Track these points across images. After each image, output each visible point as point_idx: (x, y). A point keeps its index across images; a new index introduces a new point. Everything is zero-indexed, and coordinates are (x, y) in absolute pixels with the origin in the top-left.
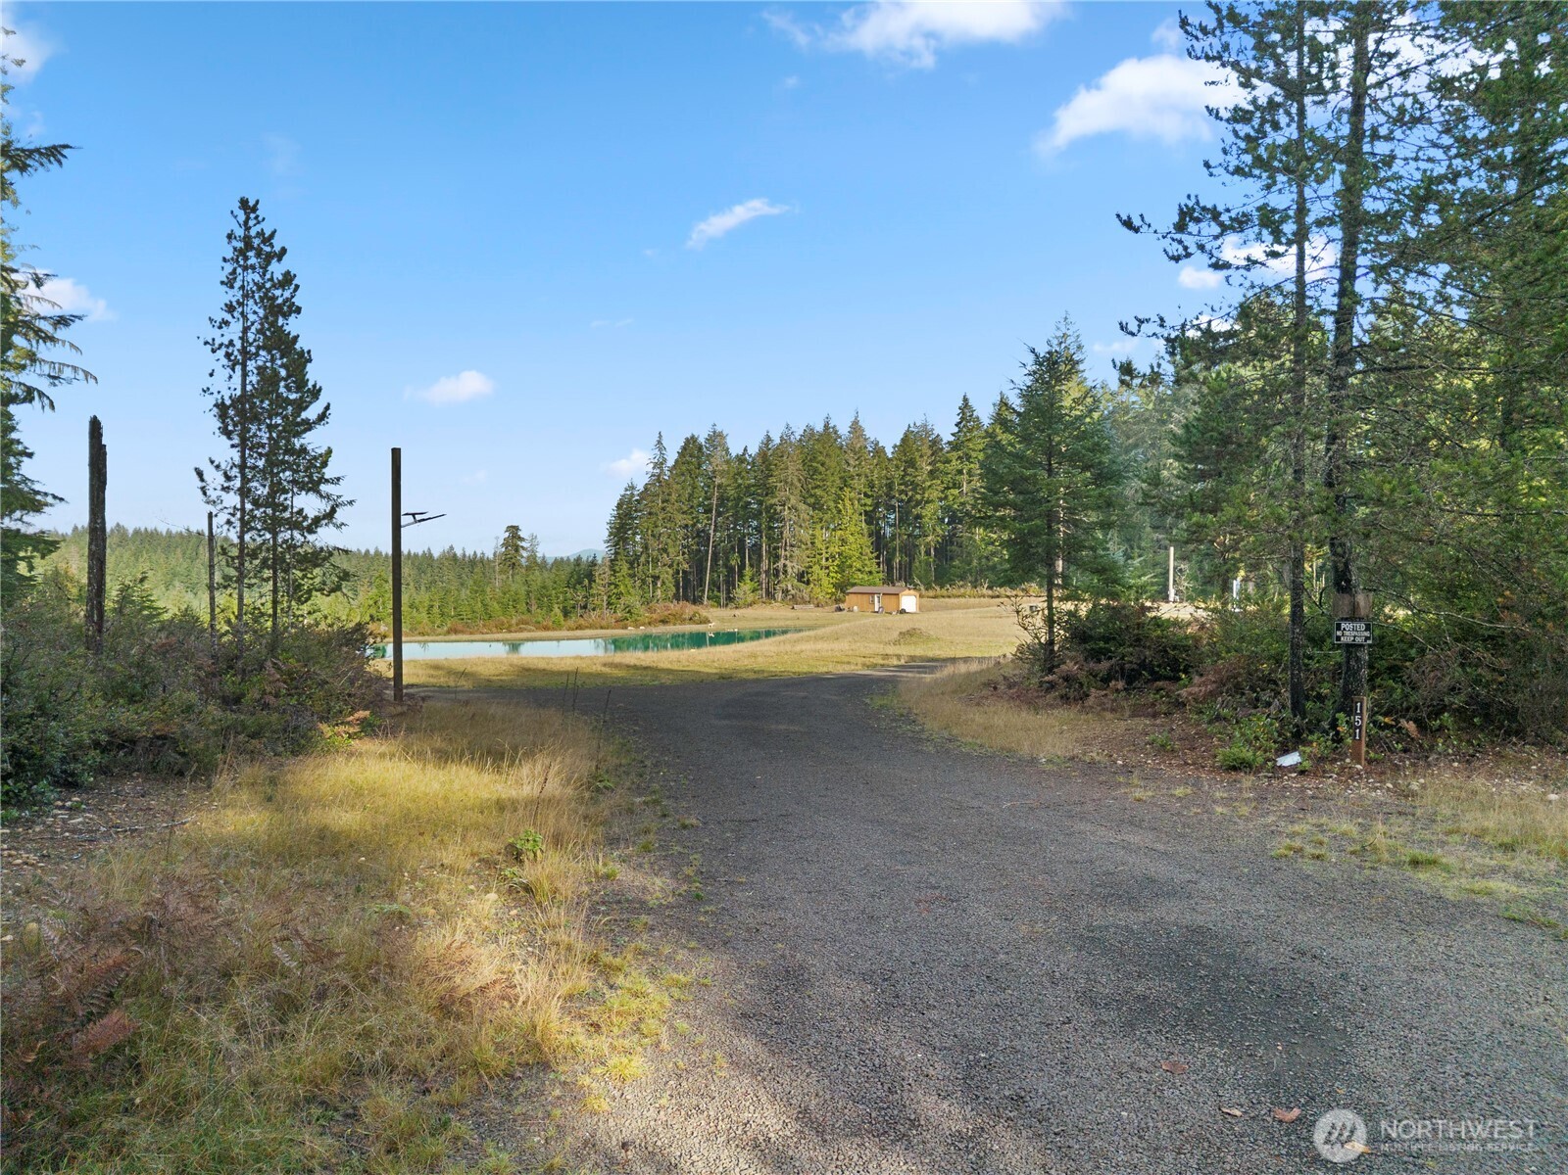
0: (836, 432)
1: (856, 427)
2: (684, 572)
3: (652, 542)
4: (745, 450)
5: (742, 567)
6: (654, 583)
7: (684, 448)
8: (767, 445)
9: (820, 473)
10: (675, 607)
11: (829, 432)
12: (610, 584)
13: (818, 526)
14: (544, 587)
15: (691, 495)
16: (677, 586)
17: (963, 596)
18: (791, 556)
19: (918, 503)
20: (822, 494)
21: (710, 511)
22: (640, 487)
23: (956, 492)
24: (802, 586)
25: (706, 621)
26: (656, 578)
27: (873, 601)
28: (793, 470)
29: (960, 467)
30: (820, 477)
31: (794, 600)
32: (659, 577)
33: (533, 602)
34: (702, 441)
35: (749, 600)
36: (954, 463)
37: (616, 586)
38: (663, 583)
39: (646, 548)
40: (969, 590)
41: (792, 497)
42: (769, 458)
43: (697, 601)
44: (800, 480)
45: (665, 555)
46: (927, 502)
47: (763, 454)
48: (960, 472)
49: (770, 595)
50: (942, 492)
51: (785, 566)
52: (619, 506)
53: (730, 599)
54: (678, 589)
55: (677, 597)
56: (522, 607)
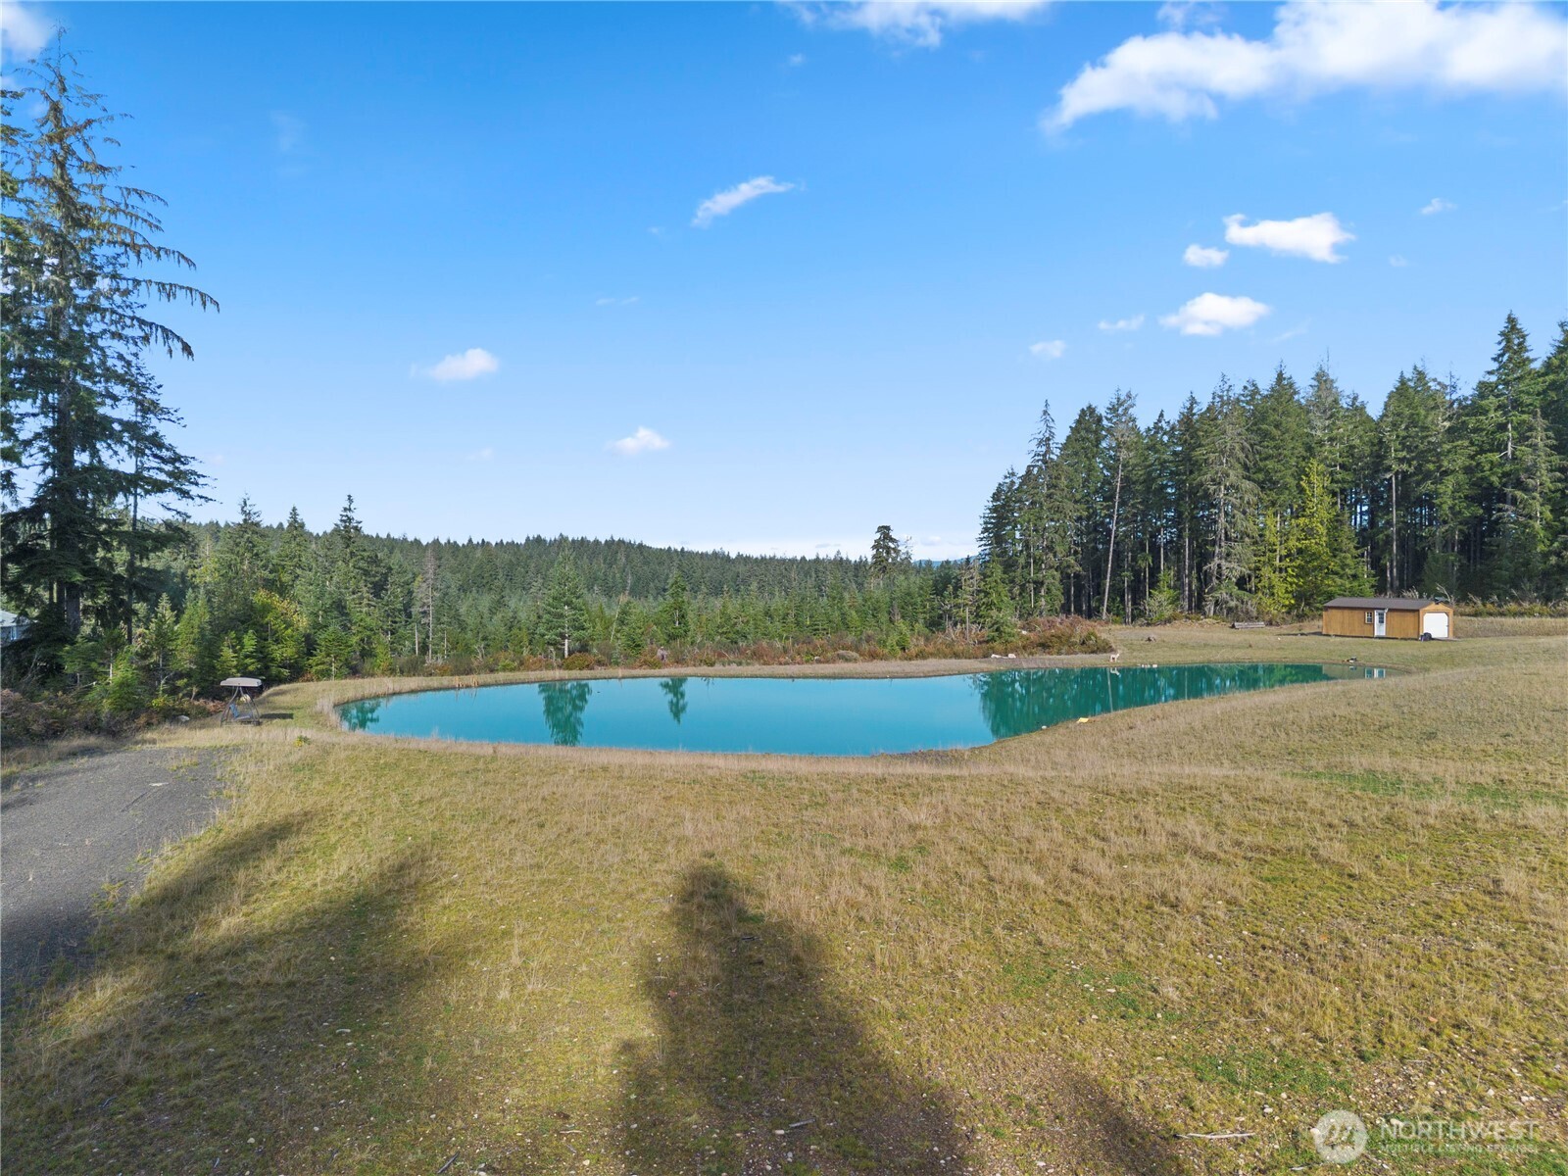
0: (1291, 385)
1: (1322, 379)
2: (1077, 576)
3: (1034, 539)
4: (1161, 415)
5: (1155, 570)
6: (1037, 591)
7: (1078, 422)
8: (1191, 408)
9: (1273, 439)
10: (1062, 624)
11: (1283, 386)
12: (979, 591)
13: (1270, 512)
14: (909, 594)
15: (1086, 480)
16: (1066, 593)
17: (1531, 614)
18: (1228, 555)
19: (1428, 475)
20: (1279, 466)
21: (1111, 498)
22: (1022, 472)
23: (1496, 457)
24: (1246, 596)
25: (1107, 648)
26: (1039, 584)
27: (1371, 620)
28: (1233, 436)
29: (1503, 420)
30: (1272, 444)
31: (1232, 615)
32: (1042, 583)
33: (896, 611)
34: (1102, 410)
35: (1167, 614)
36: (1492, 414)
37: (987, 594)
38: (1049, 591)
39: (1027, 546)
40: (1538, 606)
41: (1231, 472)
42: (1192, 427)
43: (1092, 613)
44: (1243, 449)
45: (1051, 555)
46: (1446, 473)
47: (1187, 420)
48: (1502, 427)
49: (1198, 606)
50: (1472, 457)
51: (1219, 566)
52: (996, 497)
53: (1142, 614)
54: (1068, 599)
55: (1065, 609)
56: (884, 617)
